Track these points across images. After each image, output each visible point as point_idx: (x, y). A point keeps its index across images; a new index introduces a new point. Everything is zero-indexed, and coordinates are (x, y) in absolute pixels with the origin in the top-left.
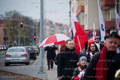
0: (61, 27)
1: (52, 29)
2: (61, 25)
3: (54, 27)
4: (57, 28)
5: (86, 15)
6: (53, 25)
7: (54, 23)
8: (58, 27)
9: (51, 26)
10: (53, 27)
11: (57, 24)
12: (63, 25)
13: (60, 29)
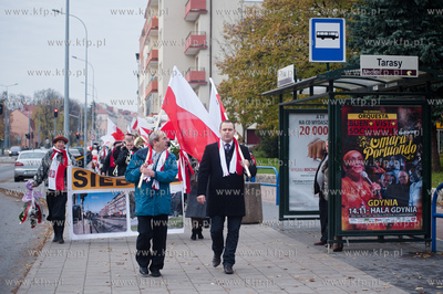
3: (117, 117)
10: (113, 116)
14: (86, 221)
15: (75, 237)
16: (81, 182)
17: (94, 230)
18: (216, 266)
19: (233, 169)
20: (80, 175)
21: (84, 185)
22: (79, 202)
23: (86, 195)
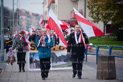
0: (37, 17)
1: (29, 19)
2: (37, 15)
3: (31, 18)
4: (33, 18)
5: (56, 6)
6: (30, 15)
7: (31, 14)
8: (35, 17)
9: (27, 16)
10: (29, 17)
11: (33, 14)
12: (40, 15)
13: (36, 19)
14: (35, 64)
15: (30, 70)
16: (33, 48)
17: (37, 67)
18: (73, 77)
19: (80, 41)
20: (33, 45)
21: (34, 49)
22: (32, 56)
23: (35, 53)
